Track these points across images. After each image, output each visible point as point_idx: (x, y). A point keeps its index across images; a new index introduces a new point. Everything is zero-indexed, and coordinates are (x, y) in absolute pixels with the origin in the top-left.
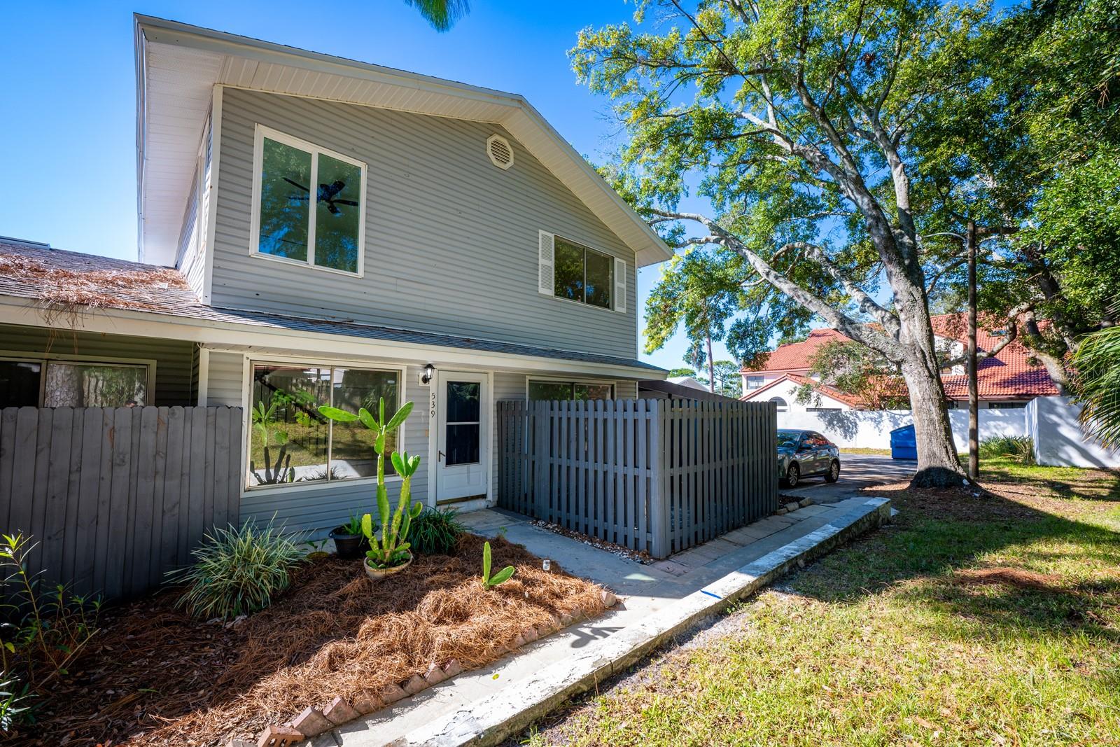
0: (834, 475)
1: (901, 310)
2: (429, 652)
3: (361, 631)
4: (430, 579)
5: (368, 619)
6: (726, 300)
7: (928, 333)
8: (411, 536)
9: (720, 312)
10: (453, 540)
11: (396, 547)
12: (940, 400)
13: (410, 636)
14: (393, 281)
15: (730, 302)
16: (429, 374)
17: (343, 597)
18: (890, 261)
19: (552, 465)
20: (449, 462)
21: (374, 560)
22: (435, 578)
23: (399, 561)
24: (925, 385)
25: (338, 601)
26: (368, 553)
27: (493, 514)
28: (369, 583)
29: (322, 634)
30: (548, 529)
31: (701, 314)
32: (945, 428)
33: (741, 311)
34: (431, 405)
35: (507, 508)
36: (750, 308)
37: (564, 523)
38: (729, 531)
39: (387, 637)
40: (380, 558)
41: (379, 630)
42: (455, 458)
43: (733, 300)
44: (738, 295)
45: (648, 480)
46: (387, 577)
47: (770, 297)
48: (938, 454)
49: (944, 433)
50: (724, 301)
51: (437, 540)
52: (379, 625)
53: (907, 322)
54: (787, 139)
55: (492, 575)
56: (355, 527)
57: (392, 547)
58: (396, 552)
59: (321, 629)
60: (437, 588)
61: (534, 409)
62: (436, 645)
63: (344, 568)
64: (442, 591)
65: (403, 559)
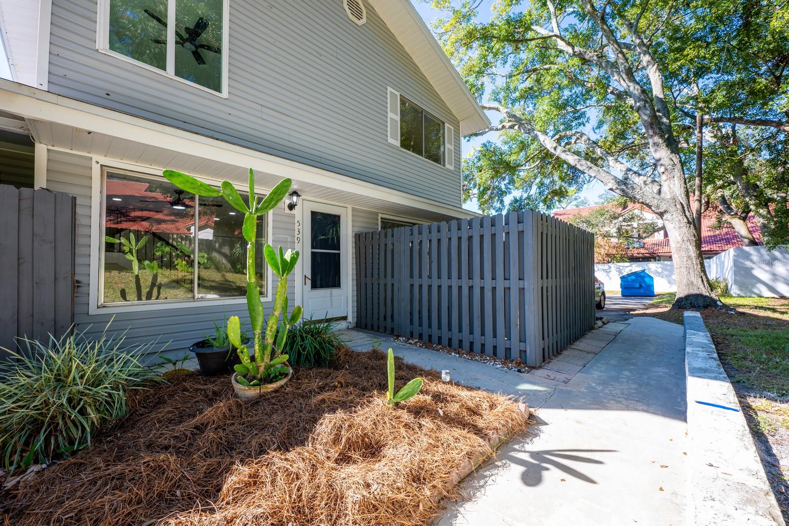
0: (602, 304)
1: (663, 173)
2: (339, 517)
3: (225, 488)
4: (320, 397)
5: (238, 466)
6: (507, 181)
7: (685, 190)
8: (288, 348)
9: (501, 191)
10: (334, 351)
11: (271, 360)
12: (696, 241)
13: (306, 492)
14: (259, 107)
15: (509, 184)
16: (295, 201)
17: (200, 428)
18: (655, 133)
19: (412, 285)
20: (314, 286)
21: (245, 376)
22: (325, 395)
23: (276, 377)
24: (685, 230)
25: (193, 434)
26: (236, 367)
27: (355, 334)
28: (239, 406)
29: (160, 495)
30: (411, 344)
31: (489, 192)
32: (700, 263)
33: (516, 191)
34: (297, 232)
35: (366, 328)
36: (523, 189)
37: (425, 338)
38: (574, 342)
39: (269, 496)
40: (252, 373)
41: (255, 483)
42: (319, 283)
43: (512, 182)
44: (515, 177)
45: (522, 290)
46: (261, 396)
47: (538, 180)
48: (695, 283)
49: (699, 266)
50: (505, 182)
51: (317, 354)
52: (254, 476)
53: (668, 182)
54: (569, 44)
55: (397, 389)
56: (221, 339)
57: (267, 359)
58: (271, 366)
59: (159, 485)
60: (334, 411)
61: (393, 236)
62: (350, 506)
63: (205, 387)
64: (340, 414)
65: (281, 374)
